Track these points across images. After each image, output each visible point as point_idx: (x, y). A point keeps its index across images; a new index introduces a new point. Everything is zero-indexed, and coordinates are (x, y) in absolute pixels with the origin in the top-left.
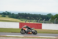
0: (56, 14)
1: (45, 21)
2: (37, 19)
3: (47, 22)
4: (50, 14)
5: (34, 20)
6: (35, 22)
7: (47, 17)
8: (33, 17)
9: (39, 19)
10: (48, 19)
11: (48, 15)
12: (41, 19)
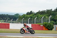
0: (24, 14)
1: (12, 21)
2: (4, 19)
3: (14, 22)
4: (18, 14)
5: (1, 20)
6: (3, 22)
7: (15, 17)
8: (1, 17)
9: (6, 19)
10: (15, 19)
11: (15, 15)
12: (8, 19)
